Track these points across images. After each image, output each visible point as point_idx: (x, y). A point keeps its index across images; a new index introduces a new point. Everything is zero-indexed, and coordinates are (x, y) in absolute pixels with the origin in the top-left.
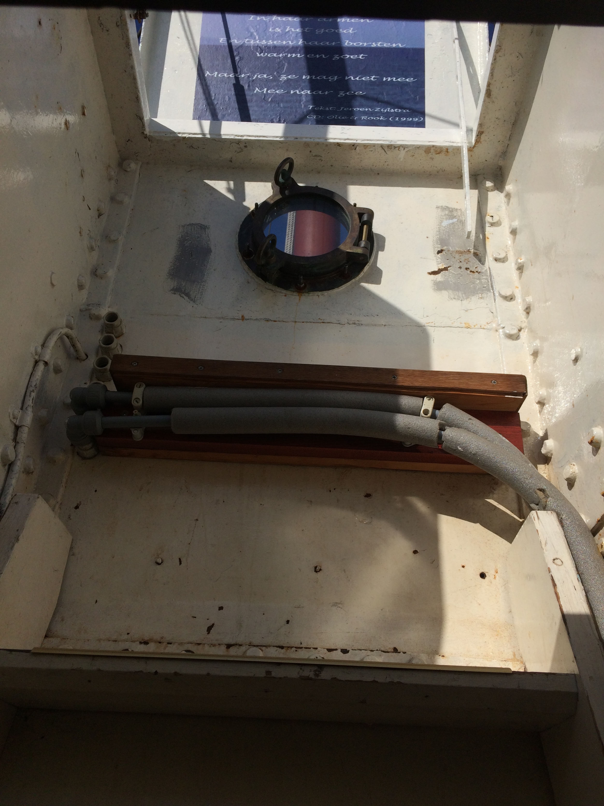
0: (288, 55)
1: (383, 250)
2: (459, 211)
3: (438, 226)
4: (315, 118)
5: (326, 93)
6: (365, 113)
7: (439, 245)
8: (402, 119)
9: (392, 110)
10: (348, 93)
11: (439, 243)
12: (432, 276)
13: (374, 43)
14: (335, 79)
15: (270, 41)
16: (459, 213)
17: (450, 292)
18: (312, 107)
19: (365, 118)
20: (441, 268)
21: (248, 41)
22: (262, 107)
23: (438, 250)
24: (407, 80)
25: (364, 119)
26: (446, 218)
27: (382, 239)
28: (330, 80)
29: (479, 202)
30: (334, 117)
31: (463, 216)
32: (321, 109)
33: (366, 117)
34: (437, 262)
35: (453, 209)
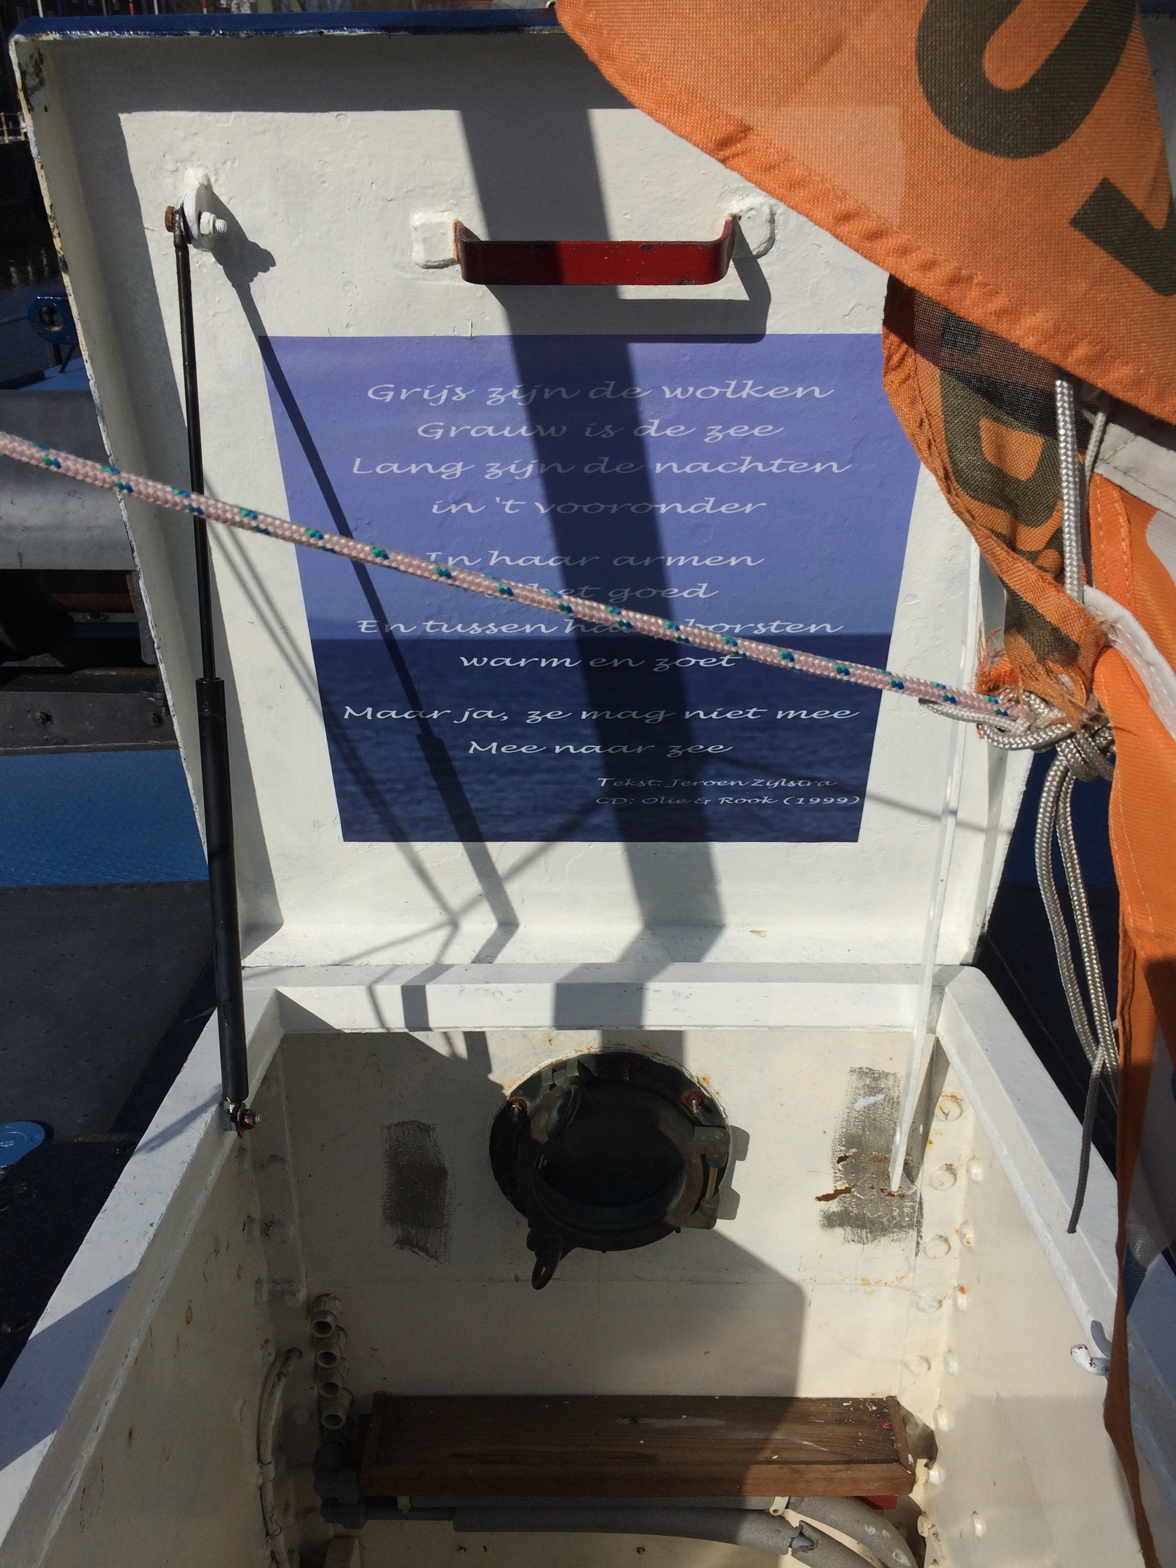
0: (540, 662)
1: (743, 1158)
2: (891, 1078)
3: (848, 1110)
4: (613, 803)
5: (639, 750)
6: (727, 791)
7: (844, 1146)
8: (811, 800)
10: (690, 750)
11: (844, 1143)
12: (823, 1202)
13: (760, 626)
14: (660, 719)
15: (491, 625)
16: (891, 1083)
17: (848, 1229)
18: (607, 781)
19: (727, 801)
20: (839, 1188)
21: (432, 627)
22: (492, 782)
23: (839, 1156)
24: (836, 715)
25: (724, 802)
26: (864, 1093)
27: (743, 1137)
28: (647, 721)
29: (932, 1058)
30: (657, 800)
31: (896, 1089)
32: (627, 784)
33: (731, 799)
34: (835, 1177)
35: (880, 1074)
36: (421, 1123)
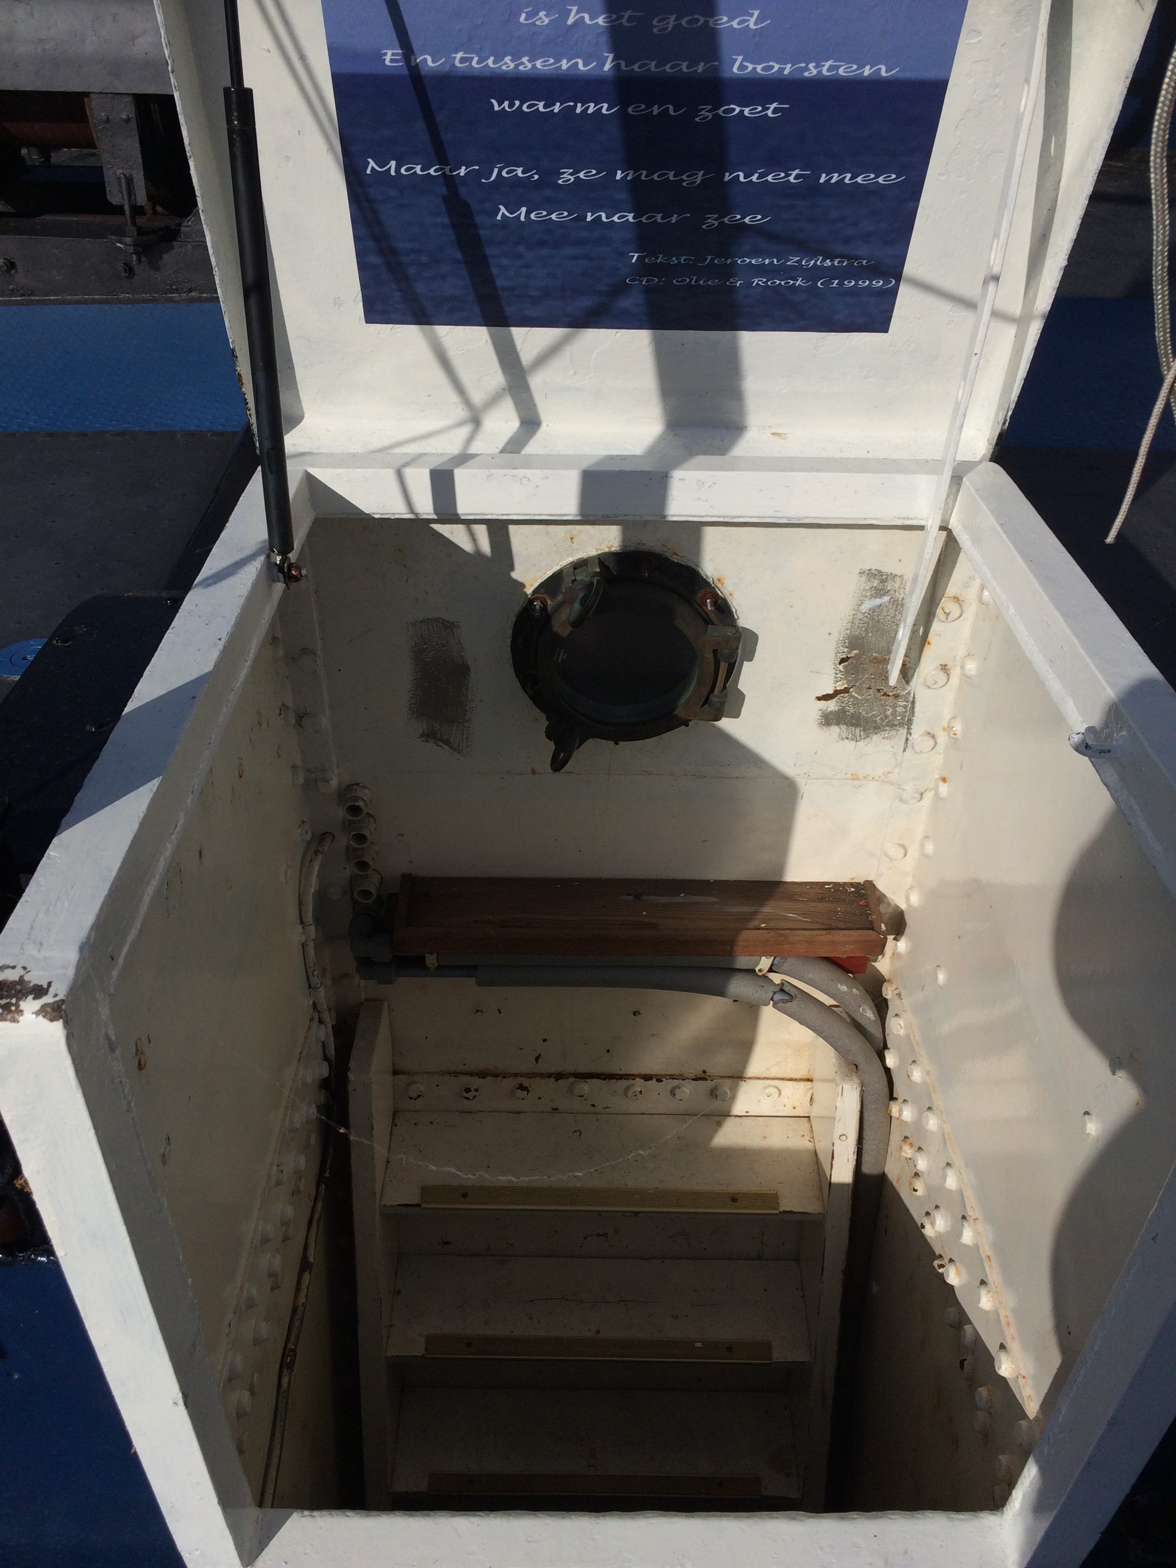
0: (575, 107)
1: (751, 659)
2: (898, 580)
3: (853, 612)
4: (644, 283)
5: (674, 219)
6: (761, 270)
7: (846, 647)
8: (846, 283)
9: (828, 261)
10: (726, 220)
11: (847, 645)
12: (822, 702)
13: (811, 66)
14: (698, 181)
15: (525, 60)
16: (897, 585)
17: (844, 727)
18: (638, 256)
19: (760, 283)
20: (838, 688)
21: (462, 60)
22: (520, 256)
23: (841, 657)
24: (880, 180)
25: (757, 284)
26: (871, 595)
27: (753, 638)
28: (684, 184)
29: (939, 560)
30: (688, 280)
31: (902, 591)
32: (658, 261)
33: (765, 280)
34: (835, 678)
35: (888, 575)
36: (445, 620)
